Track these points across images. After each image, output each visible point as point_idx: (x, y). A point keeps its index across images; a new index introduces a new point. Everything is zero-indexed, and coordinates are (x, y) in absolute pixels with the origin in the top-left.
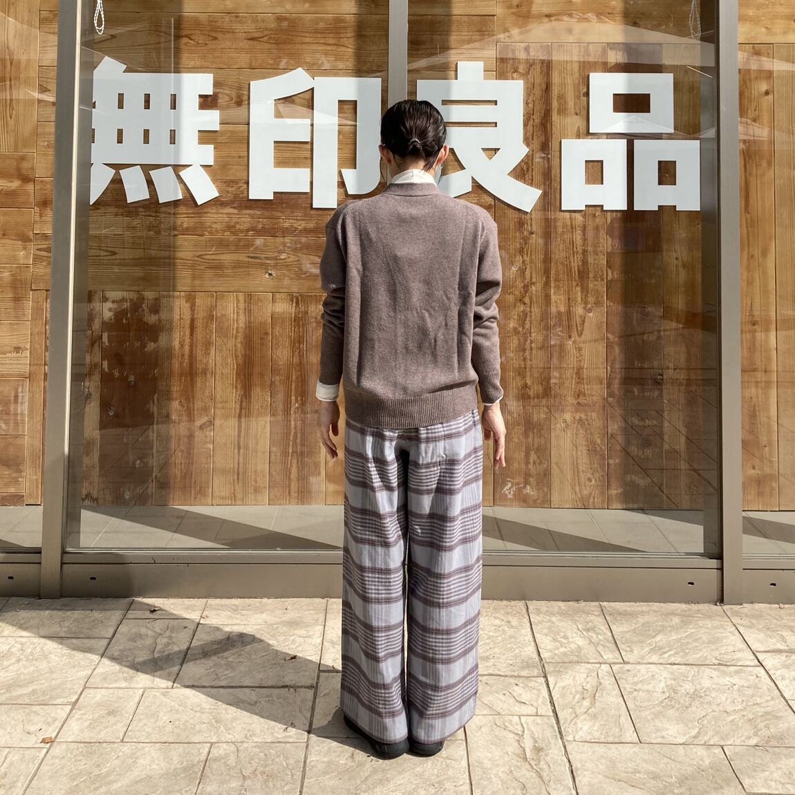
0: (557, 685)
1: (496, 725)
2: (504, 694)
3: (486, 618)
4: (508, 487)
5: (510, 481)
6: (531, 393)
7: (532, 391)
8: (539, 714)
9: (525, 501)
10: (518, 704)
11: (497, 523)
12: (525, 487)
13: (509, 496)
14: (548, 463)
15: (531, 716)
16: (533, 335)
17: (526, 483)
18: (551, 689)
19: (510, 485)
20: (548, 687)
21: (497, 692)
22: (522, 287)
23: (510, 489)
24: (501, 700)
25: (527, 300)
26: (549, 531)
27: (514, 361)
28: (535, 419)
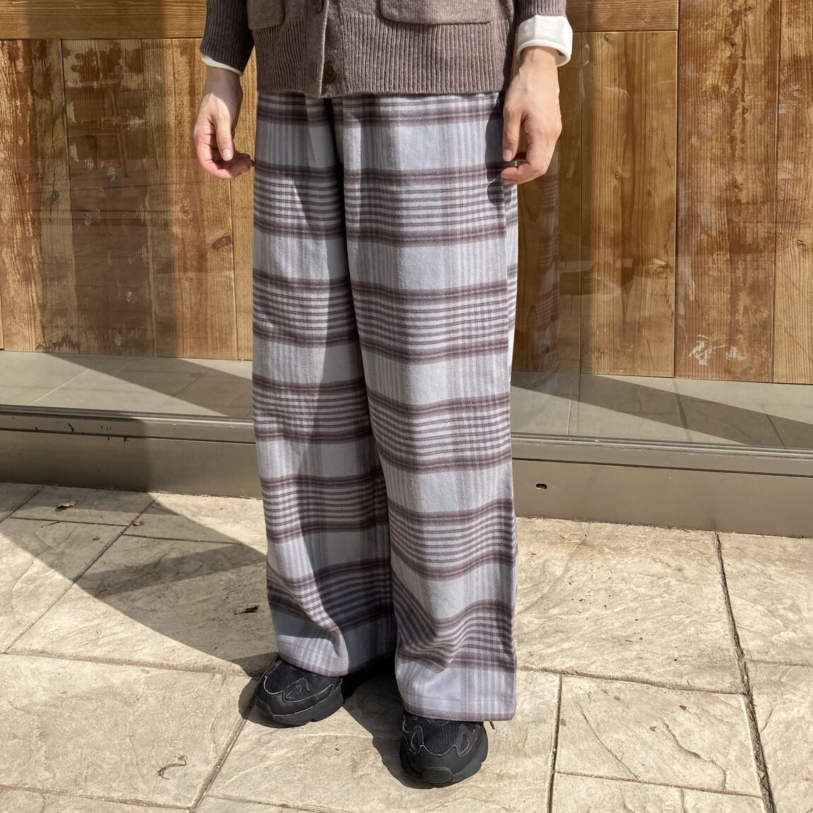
0: (774, 718)
1: (625, 807)
2: (653, 729)
3: (636, 560)
4: (699, 348)
5: (702, 339)
6: (743, 197)
7: (744, 192)
8: (728, 788)
9: (728, 371)
10: (682, 757)
11: (680, 404)
12: (728, 349)
13: (701, 363)
14: (770, 311)
15: (709, 790)
16: (747, 98)
17: (731, 341)
18: (760, 725)
19: (702, 345)
20: (753, 718)
21: (638, 723)
22: (728, 16)
23: (703, 350)
24: (644, 743)
25: (738, 38)
26: (768, 415)
27: (714, 142)
28: (749, 239)
